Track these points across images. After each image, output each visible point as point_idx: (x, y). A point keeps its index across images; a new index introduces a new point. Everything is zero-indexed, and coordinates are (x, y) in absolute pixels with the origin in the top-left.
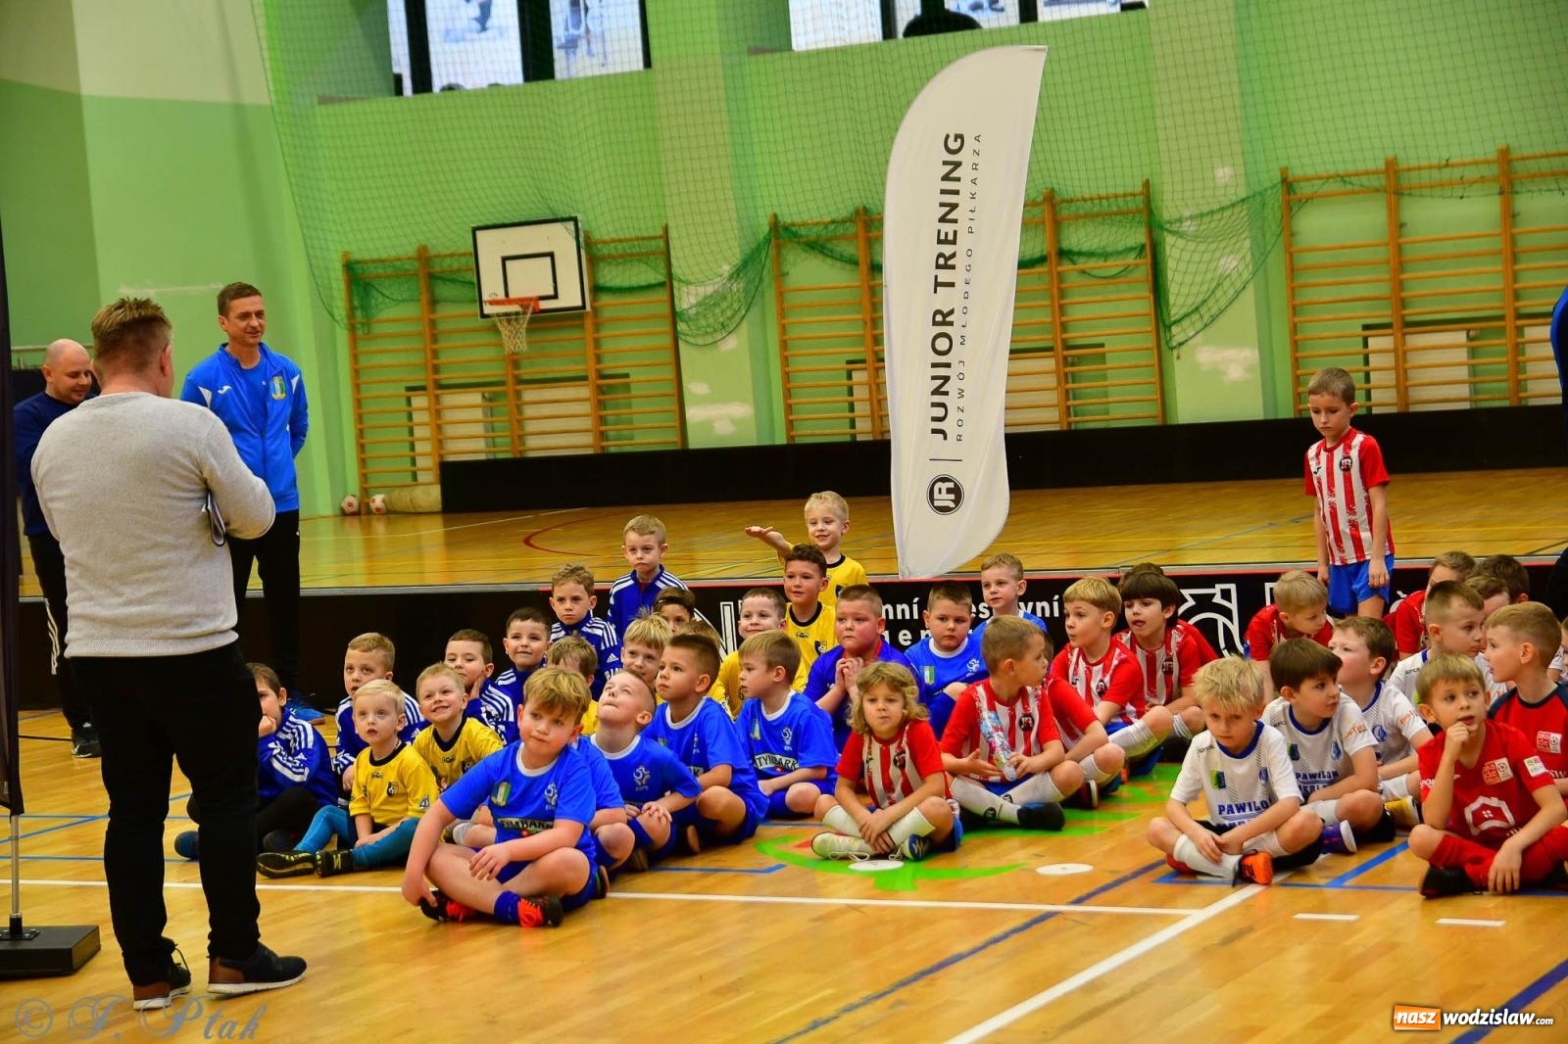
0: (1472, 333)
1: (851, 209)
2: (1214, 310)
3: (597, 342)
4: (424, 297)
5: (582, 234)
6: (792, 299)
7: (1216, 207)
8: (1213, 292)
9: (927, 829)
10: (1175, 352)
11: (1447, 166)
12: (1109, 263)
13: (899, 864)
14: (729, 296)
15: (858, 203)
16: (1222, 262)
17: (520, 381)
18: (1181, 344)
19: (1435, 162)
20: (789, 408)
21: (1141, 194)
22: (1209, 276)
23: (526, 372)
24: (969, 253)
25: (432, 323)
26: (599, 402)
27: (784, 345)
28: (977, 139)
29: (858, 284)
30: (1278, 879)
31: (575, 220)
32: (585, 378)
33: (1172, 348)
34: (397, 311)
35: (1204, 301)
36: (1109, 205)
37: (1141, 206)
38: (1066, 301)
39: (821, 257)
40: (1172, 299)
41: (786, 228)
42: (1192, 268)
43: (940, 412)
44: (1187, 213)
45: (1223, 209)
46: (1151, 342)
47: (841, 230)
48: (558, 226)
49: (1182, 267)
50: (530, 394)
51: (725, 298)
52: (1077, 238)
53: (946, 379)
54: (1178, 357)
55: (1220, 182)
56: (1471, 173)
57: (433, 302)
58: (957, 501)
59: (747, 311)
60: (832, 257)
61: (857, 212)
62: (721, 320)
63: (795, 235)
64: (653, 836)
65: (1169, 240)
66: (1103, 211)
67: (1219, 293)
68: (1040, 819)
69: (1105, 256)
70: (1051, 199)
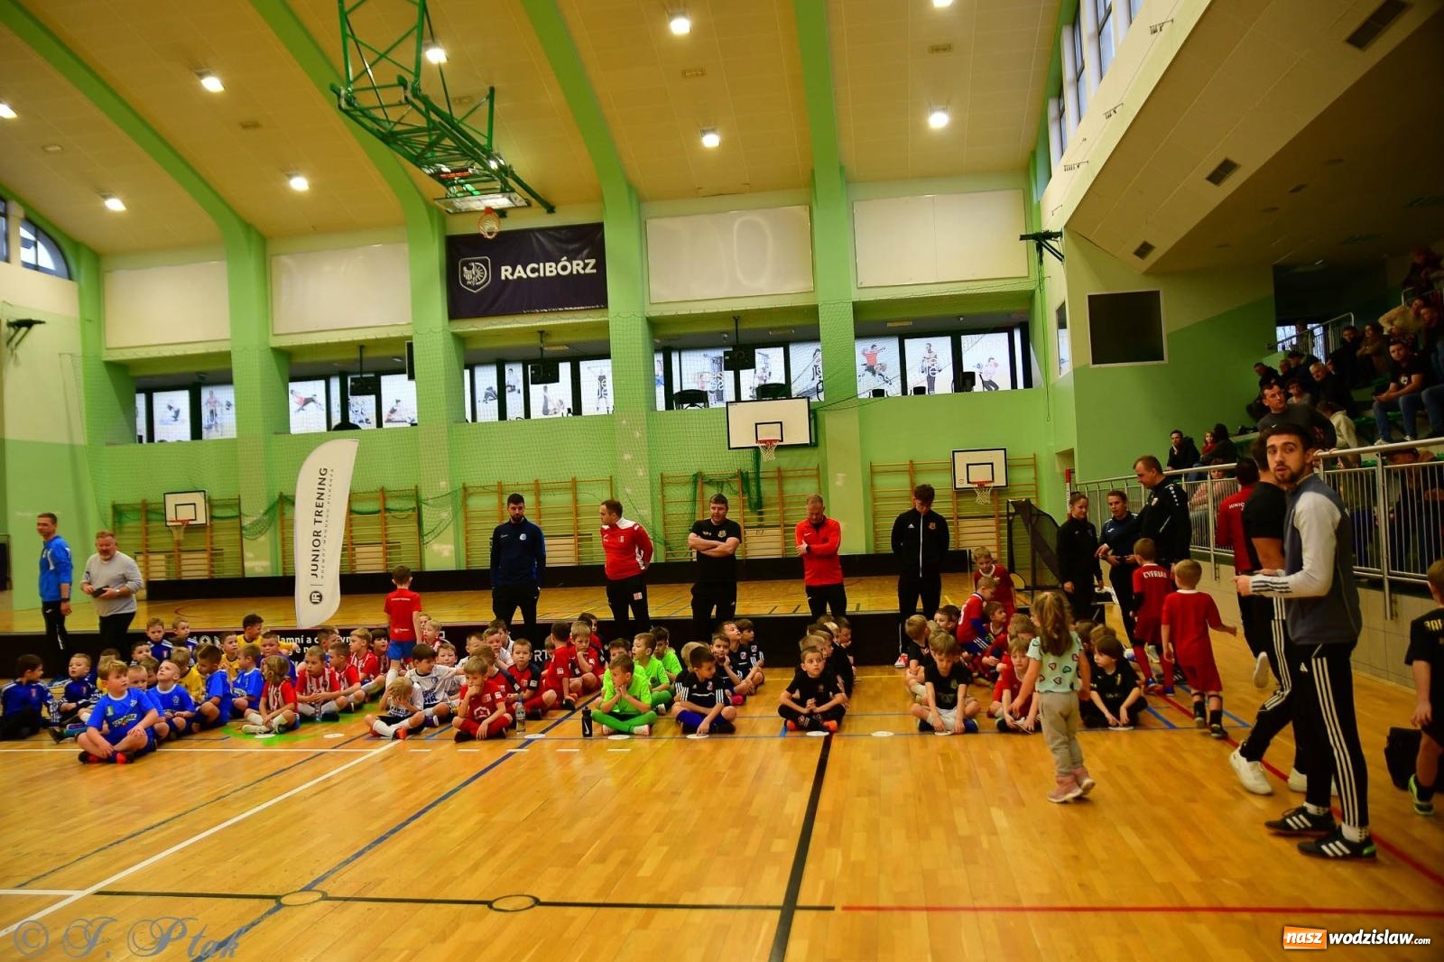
3: (211, 537)
4: (144, 519)
5: (207, 497)
7: (440, 495)
8: (439, 525)
9: (285, 722)
10: (425, 545)
11: (518, 485)
12: (403, 513)
13: (273, 735)
14: (262, 521)
16: (442, 514)
17: (180, 551)
18: (427, 543)
19: (514, 483)
20: (284, 563)
21: (414, 489)
22: (437, 519)
23: (183, 548)
24: (328, 511)
25: (147, 529)
26: (211, 559)
27: (283, 539)
28: (332, 471)
30: (410, 736)
31: (204, 491)
32: (206, 550)
34: (132, 524)
35: (436, 528)
36: (403, 493)
37: (414, 494)
38: (387, 526)
40: (424, 527)
41: (285, 497)
42: (432, 516)
43: (315, 568)
44: (430, 497)
45: (442, 496)
46: (417, 542)
48: (198, 494)
49: (428, 516)
50: (184, 556)
52: (391, 504)
53: (318, 556)
54: (426, 547)
55: (442, 487)
56: (526, 488)
57: (148, 521)
58: (320, 600)
59: (269, 526)
62: (259, 530)
64: (178, 726)
65: (424, 506)
66: (400, 495)
67: (441, 526)
68: (331, 717)
69: (402, 511)
70: (383, 490)
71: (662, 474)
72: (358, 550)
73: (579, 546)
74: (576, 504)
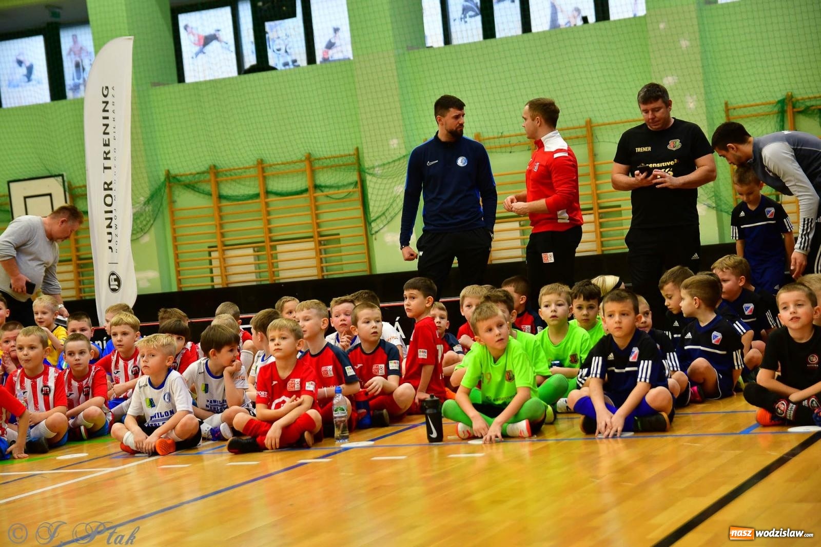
0: (522, 223)
1: (207, 166)
2: (392, 214)
5: (66, 184)
6: (178, 214)
7: (390, 160)
8: (391, 205)
10: (374, 236)
11: (501, 137)
12: (340, 191)
14: (144, 214)
15: (210, 163)
16: (395, 188)
18: (377, 232)
19: (496, 135)
20: (178, 273)
21: (354, 154)
22: (389, 197)
26: (79, 273)
27: (175, 239)
29: (212, 205)
31: (62, 176)
32: (70, 260)
33: (372, 234)
35: (387, 209)
36: (338, 161)
37: (355, 161)
38: (319, 212)
39: (192, 192)
40: (371, 208)
41: (174, 177)
42: (381, 192)
43: (110, 237)
44: (376, 164)
45: (394, 161)
46: (361, 231)
47: (202, 178)
48: (52, 179)
49: (375, 192)
51: (142, 215)
52: (323, 178)
53: (113, 219)
54: (376, 239)
55: (392, 148)
56: (514, 140)
58: (119, 285)
59: (154, 221)
60: (198, 192)
61: (210, 168)
62: (140, 226)
63: (179, 181)
65: (369, 178)
66: (336, 164)
67: (394, 205)
69: (338, 187)
70: (309, 159)
71: (726, 104)
72: (280, 248)
73: (601, 225)
74: (594, 161)
